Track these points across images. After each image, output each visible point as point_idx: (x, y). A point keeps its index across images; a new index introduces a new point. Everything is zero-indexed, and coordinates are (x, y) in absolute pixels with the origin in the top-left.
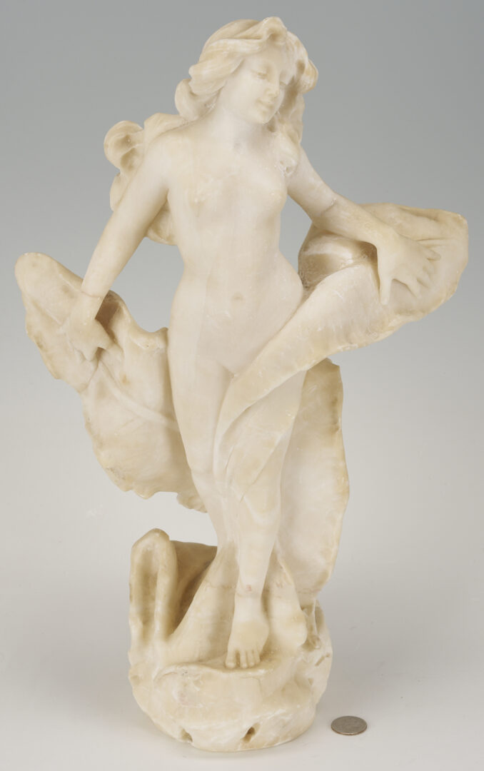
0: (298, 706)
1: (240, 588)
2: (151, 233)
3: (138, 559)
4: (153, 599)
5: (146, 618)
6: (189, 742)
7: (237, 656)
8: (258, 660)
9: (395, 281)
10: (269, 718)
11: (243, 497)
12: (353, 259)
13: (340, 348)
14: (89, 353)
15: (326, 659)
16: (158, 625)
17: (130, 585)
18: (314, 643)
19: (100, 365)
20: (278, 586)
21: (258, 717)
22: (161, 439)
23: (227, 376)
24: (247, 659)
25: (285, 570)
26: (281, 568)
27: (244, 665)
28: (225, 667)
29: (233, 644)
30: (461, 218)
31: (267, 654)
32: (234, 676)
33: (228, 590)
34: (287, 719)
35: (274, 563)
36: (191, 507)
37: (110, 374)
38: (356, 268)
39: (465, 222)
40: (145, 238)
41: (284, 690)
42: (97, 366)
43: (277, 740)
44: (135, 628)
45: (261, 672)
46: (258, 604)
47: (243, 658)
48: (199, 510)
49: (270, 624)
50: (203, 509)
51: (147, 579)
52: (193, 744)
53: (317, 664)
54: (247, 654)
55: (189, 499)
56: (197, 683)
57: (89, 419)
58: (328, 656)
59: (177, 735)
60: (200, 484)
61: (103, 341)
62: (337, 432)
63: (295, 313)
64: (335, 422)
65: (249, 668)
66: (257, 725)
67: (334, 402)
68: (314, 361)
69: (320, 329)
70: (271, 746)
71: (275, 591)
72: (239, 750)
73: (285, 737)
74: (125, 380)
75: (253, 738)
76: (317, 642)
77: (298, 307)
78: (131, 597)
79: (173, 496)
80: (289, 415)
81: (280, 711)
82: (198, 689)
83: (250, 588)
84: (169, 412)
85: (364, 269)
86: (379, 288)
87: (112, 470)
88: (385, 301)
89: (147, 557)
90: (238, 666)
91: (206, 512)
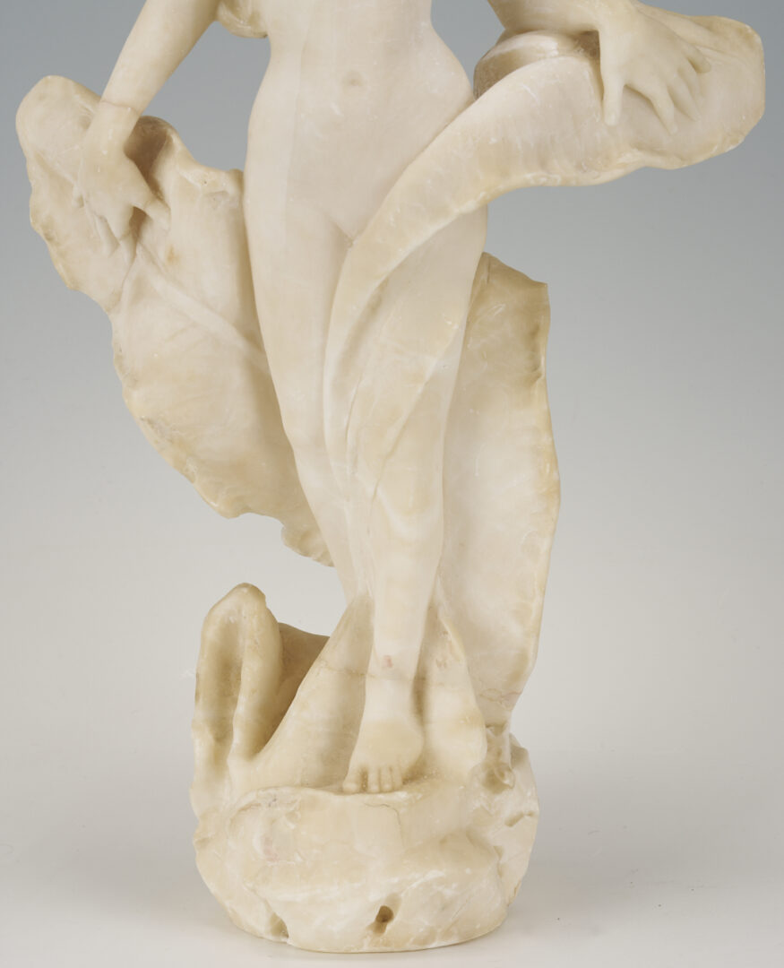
0: (468, 871)
1: (374, 666)
2: (223, 12)
3: (212, 633)
4: (235, 702)
5: (222, 733)
6: (283, 939)
7: (364, 777)
8: (399, 782)
9: (630, 90)
10: (415, 885)
11: (376, 492)
12: (558, 49)
13: (529, 176)
14: (118, 224)
15: (527, 818)
16: (239, 738)
17: (198, 676)
18: (502, 775)
19: (139, 250)
20: (439, 665)
21: (396, 880)
22: (237, 378)
23: (341, 242)
24: (379, 779)
25: (452, 637)
26: (446, 633)
27: (374, 787)
28: (341, 792)
29: (360, 757)
30: (750, 31)
31: (416, 774)
32: (354, 802)
33: (355, 676)
34: (449, 893)
35: (433, 627)
36: (306, 553)
37: (152, 259)
38: (562, 59)
39: (758, 39)
40: (214, 24)
41: (443, 841)
42: (134, 255)
43: (431, 936)
44: (201, 744)
45: (402, 795)
46: (405, 696)
47: (372, 777)
48: (319, 560)
49: (425, 734)
50: (325, 558)
51: (226, 672)
52: (289, 941)
53: (512, 823)
54: (379, 772)
55: (302, 538)
56: (291, 816)
57: (121, 351)
58: (531, 814)
59: (262, 925)
60: (309, 476)
61: (137, 194)
62: (538, 382)
63: (452, 119)
64: (536, 367)
65: (381, 792)
66: (394, 899)
67: (533, 334)
68: (482, 194)
69: (493, 140)
70: (422, 947)
71: (435, 674)
72: (366, 948)
73: (447, 934)
74: (172, 257)
75: (389, 926)
76: (506, 773)
77: (460, 112)
78: (197, 695)
79: (274, 526)
80: (450, 323)
81: (433, 874)
82: (292, 826)
83: (389, 662)
84: (252, 334)
85: (577, 65)
86: (602, 98)
87: (150, 422)
88: (612, 118)
89: (229, 633)
90: (364, 789)
91: (331, 565)
